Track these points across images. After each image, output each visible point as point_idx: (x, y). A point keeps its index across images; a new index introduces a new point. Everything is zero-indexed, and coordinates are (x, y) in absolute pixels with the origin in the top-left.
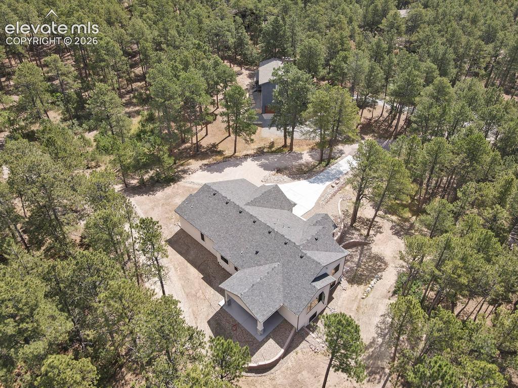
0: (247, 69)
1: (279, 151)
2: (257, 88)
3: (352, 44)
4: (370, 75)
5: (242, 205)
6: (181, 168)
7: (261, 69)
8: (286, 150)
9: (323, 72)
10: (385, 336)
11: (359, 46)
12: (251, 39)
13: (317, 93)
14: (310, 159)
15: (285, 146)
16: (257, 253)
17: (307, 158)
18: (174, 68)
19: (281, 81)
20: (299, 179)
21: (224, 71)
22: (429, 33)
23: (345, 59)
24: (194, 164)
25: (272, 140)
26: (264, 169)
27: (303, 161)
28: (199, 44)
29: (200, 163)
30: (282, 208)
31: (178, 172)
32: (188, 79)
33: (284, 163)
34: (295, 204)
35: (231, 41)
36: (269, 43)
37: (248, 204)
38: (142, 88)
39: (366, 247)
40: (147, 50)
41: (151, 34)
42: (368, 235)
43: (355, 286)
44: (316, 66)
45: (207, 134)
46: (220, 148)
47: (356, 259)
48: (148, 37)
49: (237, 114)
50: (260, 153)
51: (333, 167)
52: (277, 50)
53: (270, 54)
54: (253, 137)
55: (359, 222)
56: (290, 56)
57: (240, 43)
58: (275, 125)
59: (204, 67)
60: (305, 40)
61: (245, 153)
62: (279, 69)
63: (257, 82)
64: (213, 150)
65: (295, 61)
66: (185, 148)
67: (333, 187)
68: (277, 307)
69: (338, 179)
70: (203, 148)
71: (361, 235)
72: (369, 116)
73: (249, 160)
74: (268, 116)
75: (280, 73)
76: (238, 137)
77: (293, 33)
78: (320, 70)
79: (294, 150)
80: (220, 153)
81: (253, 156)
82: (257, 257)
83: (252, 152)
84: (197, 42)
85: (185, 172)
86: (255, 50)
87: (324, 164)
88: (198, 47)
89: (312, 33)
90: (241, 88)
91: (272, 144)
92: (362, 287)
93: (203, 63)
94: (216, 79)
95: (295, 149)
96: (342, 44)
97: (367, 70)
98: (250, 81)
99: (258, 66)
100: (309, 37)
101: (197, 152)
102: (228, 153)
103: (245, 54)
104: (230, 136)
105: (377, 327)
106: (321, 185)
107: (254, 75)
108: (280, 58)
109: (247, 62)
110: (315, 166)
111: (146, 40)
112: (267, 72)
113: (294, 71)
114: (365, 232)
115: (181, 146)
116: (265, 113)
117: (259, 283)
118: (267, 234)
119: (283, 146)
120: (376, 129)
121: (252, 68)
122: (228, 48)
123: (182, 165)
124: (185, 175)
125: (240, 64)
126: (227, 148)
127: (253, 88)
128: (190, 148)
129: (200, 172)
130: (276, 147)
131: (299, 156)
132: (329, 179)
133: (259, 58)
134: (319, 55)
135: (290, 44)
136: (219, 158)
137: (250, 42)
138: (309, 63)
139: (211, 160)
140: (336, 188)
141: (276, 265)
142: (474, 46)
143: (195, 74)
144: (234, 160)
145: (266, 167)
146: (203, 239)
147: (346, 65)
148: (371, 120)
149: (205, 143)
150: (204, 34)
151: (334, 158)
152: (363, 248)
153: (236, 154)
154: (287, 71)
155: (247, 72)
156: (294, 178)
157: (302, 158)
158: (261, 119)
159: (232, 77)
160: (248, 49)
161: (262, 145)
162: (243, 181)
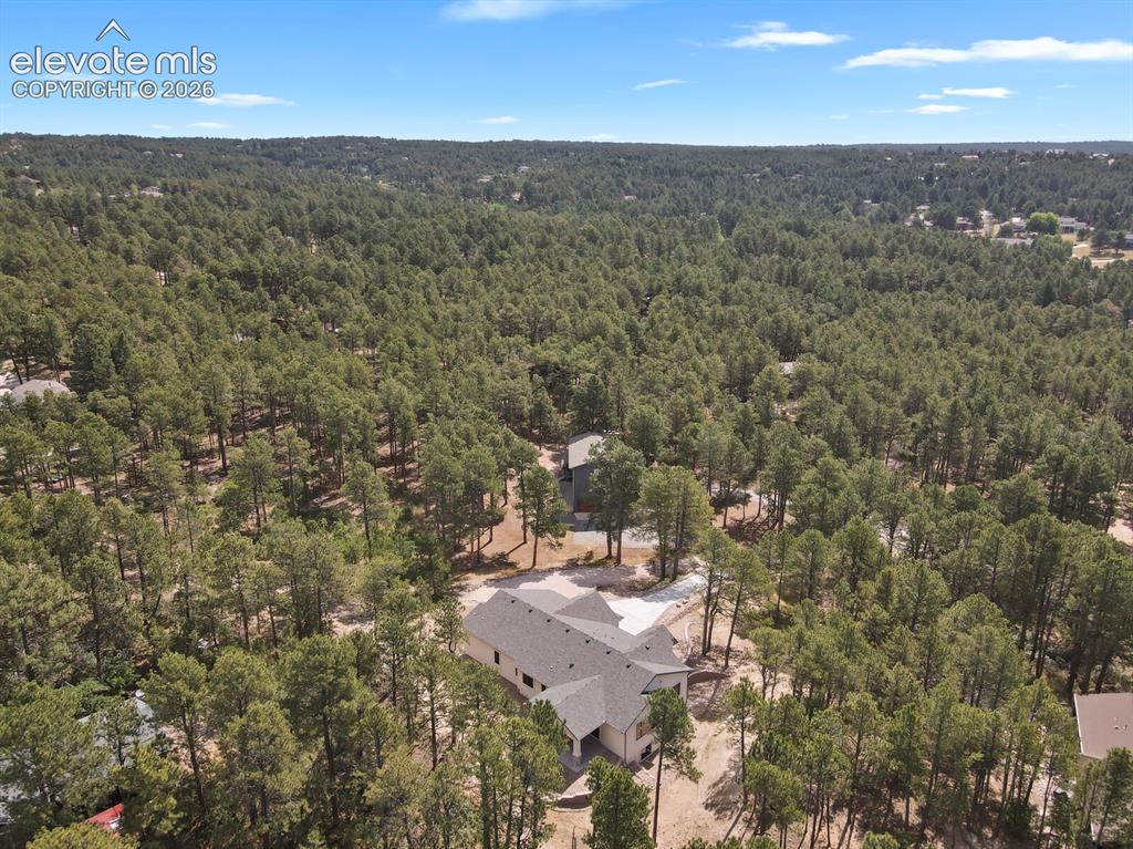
0: (549, 449)
1: (600, 563)
2: (566, 474)
3: (708, 412)
4: (731, 454)
5: (551, 613)
6: (456, 584)
7: (572, 448)
8: (611, 563)
9: (663, 451)
10: (739, 769)
11: (717, 414)
12: (555, 405)
13: (652, 477)
14: (647, 575)
15: (609, 557)
16: (571, 666)
17: (642, 572)
18: (454, 444)
19: (601, 462)
20: (629, 596)
21: (522, 449)
22: (819, 399)
23: (695, 432)
24: (475, 579)
25: (589, 549)
26: (579, 585)
27: (636, 577)
28: (483, 413)
29: (483, 577)
30: (603, 620)
31: (452, 588)
32: (476, 457)
33: (608, 579)
34: (622, 618)
35: (527, 408)
36: (582, 411)
37: (558, 612)
38: (389, 475)
39: (723, 681)
40: (408, 420)
41: (413, 399)
42: (727, 665)
43: (706, 723)
44: (654, 443)
45: (491, 540)
46: (512, 558)
47: (709, 695)
48: (410, 403)
49: (539, 505)
50: (571, 566)
51: (680, 584)
52: (596, 420)
53: (583, 427)
54: (561, 540)
55: (715, 651)
56: (616, 428)
57: (539, 411)
58: (594, 527)
59: (493, 443)
60: (637, 406)
61: (549, 565)
62: (598, 445)
63: (566, 466)
64: (501, 562)
65: (623, 436)
66: (460, 558)
67: (678, 606)
68: (598, 725)
69: (687, 598)
70: (487, 558)
71: (717, 665)
72: (739, 516)
73: (556, 574)
74: (583, 516)
75: (600, 450)
76: (539, 539)
77: (619, 396)
78: (659, 448)
79: (622, 563)
80: (512, 565)
81: (560, 569)
82: (572, 671)
83: (560, 565)
84: (480, 410)
85: (462, 588)
86: (562, 421)
87: (667, 580)
88: (483, 416)
89: (646, 398)
90: (545, 470)
91: (590, 555)
92: (716, 724)
93: (493, 438)
94: (509, 458)
95: (624, 561)
96: (692, 412)
97: (726, 448)
98: (554, 465)
99: (567, 444)
100: (643, 402)
101: (478, 564)
102: (523, 565)
103: (547, 427)
104: (525, 542)
105: (730, 760)
106: (661, 603)
107: (561, 456)
108: (599, 432)
109: (550, 438)
110: (654, 584)
111: (407, 407)
112: (580, 452)
113: (620, 448)
114: (722, 663)
115: (453, 555)
116: (579, 511)
117: (574, 695)
118: (584, 643)
119: (606, 558)
120: (750, 535)
121: (557, 446)
122: (521, 418)
123: (457, 580)
124: (462, 593)
125: (538, 441)
126: (523, 559)
127: (559, 476)
128: (467, 558)
129: (484, 588)
130: (596, 558)
131: (631, 571)
132: (672, 597)
133: (567, 433)
134: (657, 427)
135: (614, 413)
136: (510, 571)
137: (554, 409)
138: (643, 438)
139: (499, 574)
140: (683, 608)
141: (596, 677)
142: (888, 416)
143: (484, 452)
144: (533, 573)
145: (581, 583)
146: (497, 661)
147: (695, 441)
148: (741, 521)
149: (488, 552)
150: (486, 399)
151: (683, 573)
152: (718, 682)
153: (536, 567)
154: (610, 448)
155: (550, 453)
156: (622, 596)
157: (634, 573)
158: (574, 520)
159: (531, 457)
160: (551, 419)
161: (574, 555)
162: (549, 591)
